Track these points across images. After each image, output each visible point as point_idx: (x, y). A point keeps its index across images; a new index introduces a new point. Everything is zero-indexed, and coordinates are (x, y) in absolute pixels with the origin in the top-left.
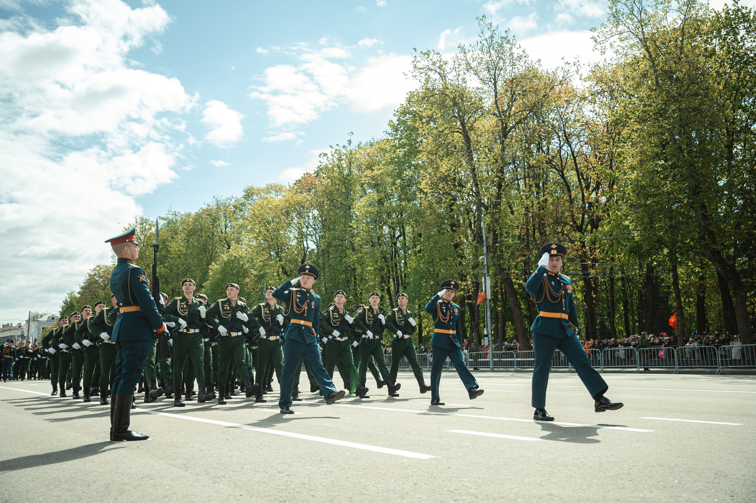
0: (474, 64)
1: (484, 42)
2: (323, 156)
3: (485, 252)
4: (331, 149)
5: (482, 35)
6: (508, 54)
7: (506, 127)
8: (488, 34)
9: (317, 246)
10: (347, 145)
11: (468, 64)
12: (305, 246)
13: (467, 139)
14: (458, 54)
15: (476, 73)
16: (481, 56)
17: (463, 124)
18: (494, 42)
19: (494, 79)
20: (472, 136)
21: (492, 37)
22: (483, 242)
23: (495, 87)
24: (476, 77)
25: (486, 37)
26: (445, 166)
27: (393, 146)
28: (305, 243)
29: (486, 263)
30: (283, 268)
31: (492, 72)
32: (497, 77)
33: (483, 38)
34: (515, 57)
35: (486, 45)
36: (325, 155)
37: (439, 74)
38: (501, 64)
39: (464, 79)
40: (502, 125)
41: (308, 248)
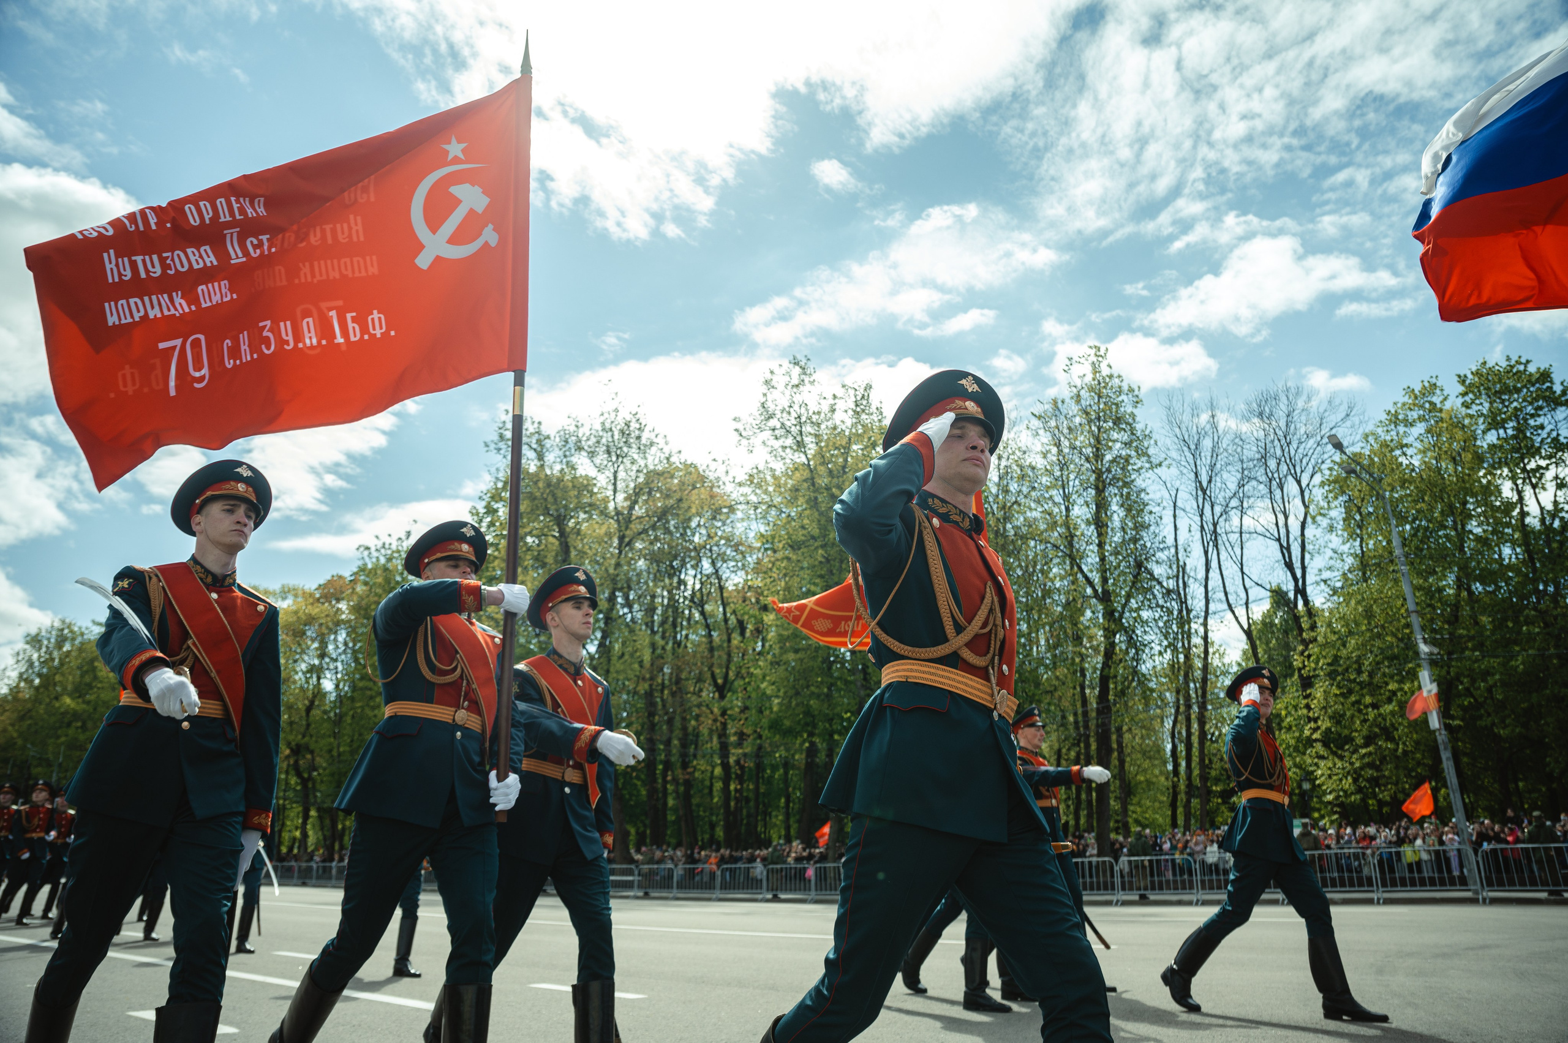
1: (607, 416)
2: (362, 549)
4: (376, 541)
6: (636, 438)
7: (626, 536)
9: (337, 687)
10: (404, 538)
15: (591, 457)
17: (561, 526)
19: (615, 469)
21: (617, 411)
23: (615, 479)
24: (589, 462)
31: (613, 458)
32: (618, 466)
36: (368, 548)
37: (536, 451)
38: (625, 450)
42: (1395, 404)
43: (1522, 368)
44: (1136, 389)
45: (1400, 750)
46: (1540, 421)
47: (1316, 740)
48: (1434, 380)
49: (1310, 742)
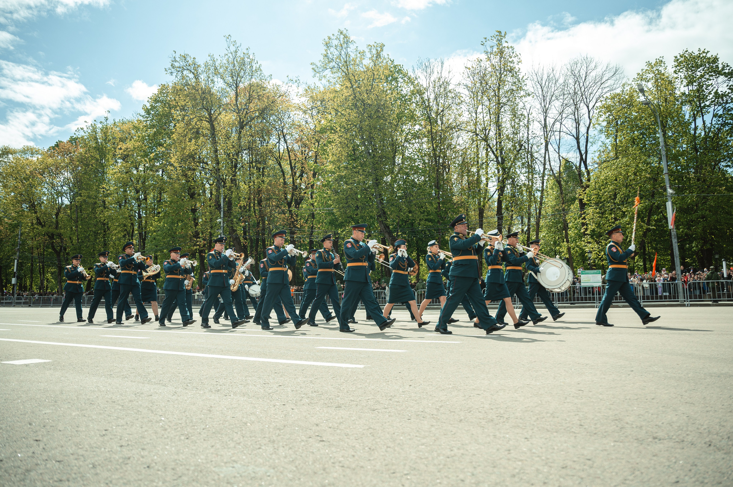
0: (221, 71)
1: (230, 55)
3: (222, 216)
4: (87, 124)
5: (228, 49)
6: (248, 67)
7: (243, 121)
8: (233, 49)
9: (71, 203)
10: (104, 121)
11: (216, 69)
12: (60, 201)
13: (213, 128)
14: (208, 62)
15: (222, 78)
16: (227, 65)
17: (210, 114)
18: (238, 56)
19: (236, 84)
20: (216, 125)
21: (236, 52)
22: (221, 209)
23: (236, 90)
24: (222, 81)
25: (232, 51)
26: (191, 146)
27: (145, 126)
28: (60, 199)
29: (222, 225)
30: (38, 219)
31: (235, 78)
32: (238, 83)
33: (229, 52)
34: (254, 69)
35: (231, 57)
37: (193, 73)
38: (242, 74)
39: (212, 80)
40: (240, 119)
41: (62, 204)
42: (642, 70)
43: (704, 55)
44: (519, 55)
45: (628, 240)
46: (710, 82)
47: (587, 234)
48: (661, 59)
49: (584, 234)
